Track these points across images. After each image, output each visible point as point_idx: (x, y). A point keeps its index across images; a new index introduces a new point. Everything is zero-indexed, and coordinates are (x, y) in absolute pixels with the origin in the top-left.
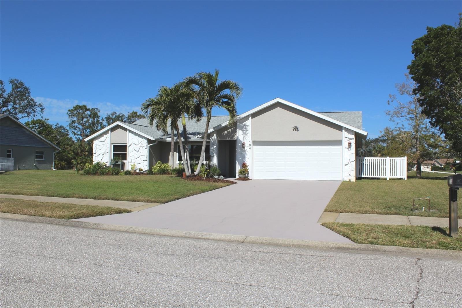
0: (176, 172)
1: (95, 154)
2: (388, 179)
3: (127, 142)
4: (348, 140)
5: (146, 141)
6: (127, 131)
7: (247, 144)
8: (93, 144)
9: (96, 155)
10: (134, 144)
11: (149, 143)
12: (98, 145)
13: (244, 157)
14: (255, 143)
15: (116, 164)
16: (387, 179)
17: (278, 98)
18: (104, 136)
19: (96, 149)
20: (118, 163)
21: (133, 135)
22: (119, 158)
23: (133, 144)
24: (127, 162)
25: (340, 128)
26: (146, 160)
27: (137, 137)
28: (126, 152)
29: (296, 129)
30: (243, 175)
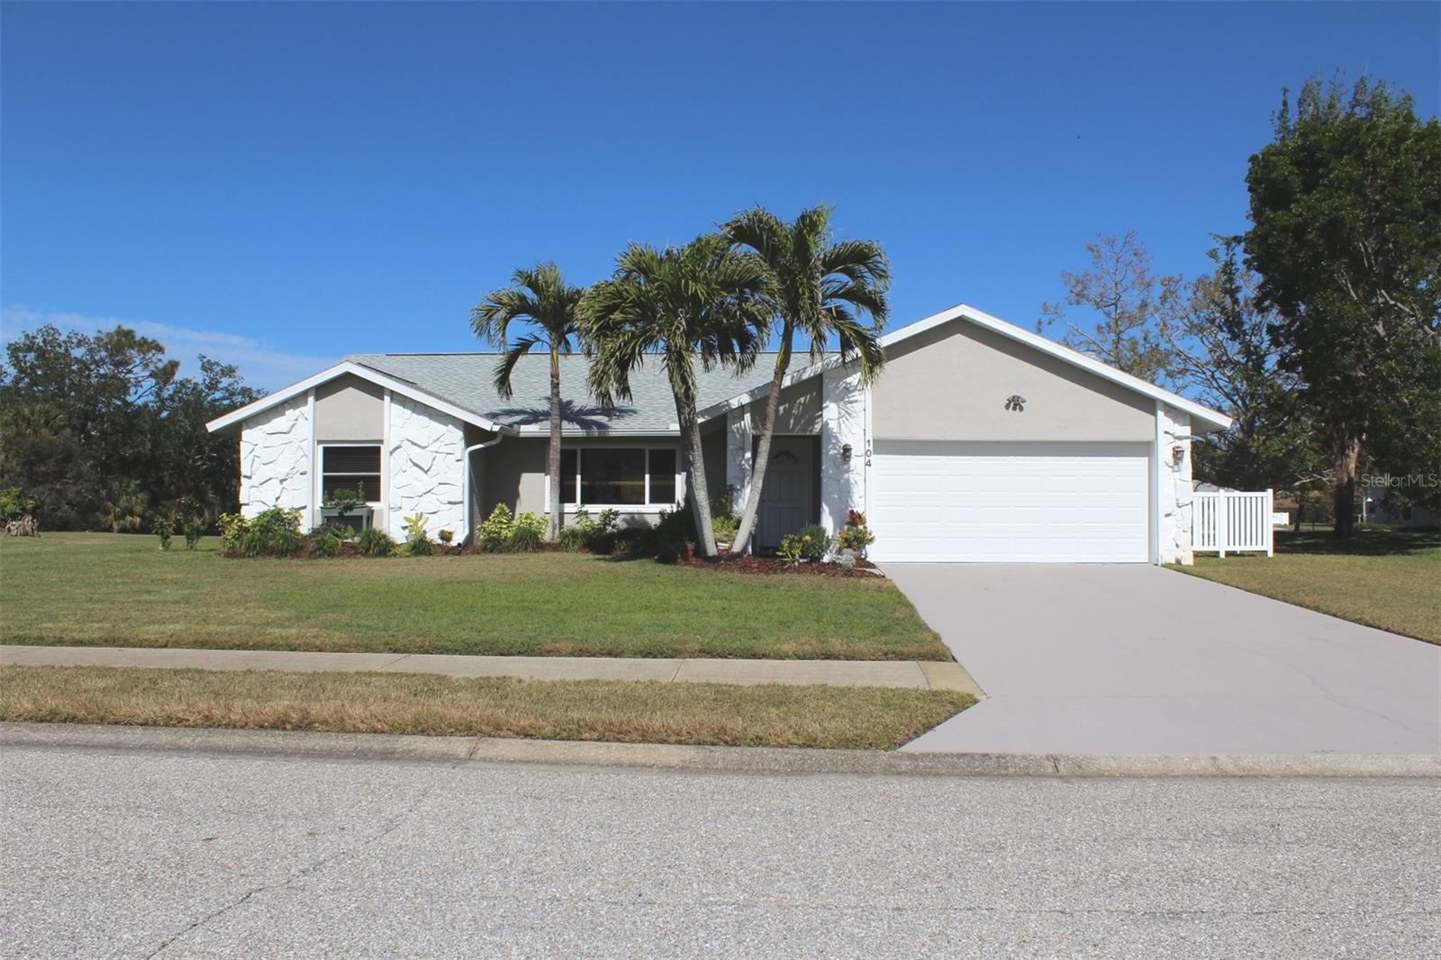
0: (580, 542)
1: (249, 478)
2: (1222, 555)
3: (385, 438)
4: (1173, 440)
5: (458, 435)
6: (383, 399)
7: (858, 449)
8: (241, 442)
9: (256, 480)
10: (413, 443)
11: (469, 443)
12: (260, 445)
13: (846, 491)
14: (884, 446)
15: (346, 514)
16: (1218, 556)
17: (963, 306)
18: (287, 412)
19: (253, 460)
20: (355, 512)
21: (406, 410)
22: (354, 493)
23: (406, 445)
24: (386, 509)
25: (1147, 404)
26: (461, 500)
27: (424, 420)
28: (379, 471)
29: (1015, 403)
30: (855, 550)
